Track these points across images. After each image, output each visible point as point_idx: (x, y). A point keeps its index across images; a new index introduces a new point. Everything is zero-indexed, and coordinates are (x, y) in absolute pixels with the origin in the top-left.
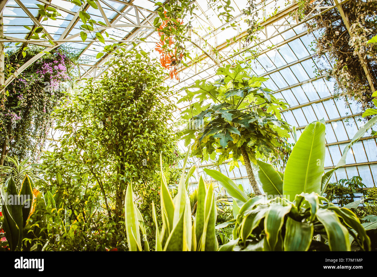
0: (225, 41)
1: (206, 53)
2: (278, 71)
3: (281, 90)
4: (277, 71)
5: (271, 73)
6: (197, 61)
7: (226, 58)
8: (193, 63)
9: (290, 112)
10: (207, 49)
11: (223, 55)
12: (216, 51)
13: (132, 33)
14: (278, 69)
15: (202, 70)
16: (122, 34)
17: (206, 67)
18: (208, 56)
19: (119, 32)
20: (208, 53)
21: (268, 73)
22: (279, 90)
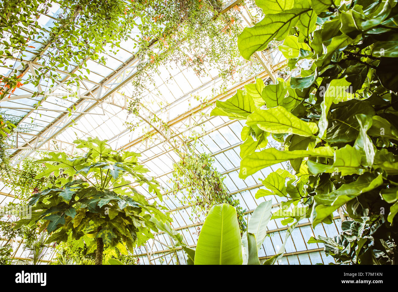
0: (176, 116)
1: (155, 129)
2: (233, 148)
3: (237, 168)
4: (231, 148)
5: (225, 151)
6: (148, 136)
7: (177, 133)
8: (144, 137)
9: (248, 191)
10: (157, 125)
11: (175, 130)
12: (167, 126)
13: (77, 104)
14: (232, 147)
15: (154, 145)
16: (66, 104)
17: (158, 142)
18: (158, 131)
19: (63, 102)
20: (158, 129)
21: (222, 151)
22: (235, 169)
